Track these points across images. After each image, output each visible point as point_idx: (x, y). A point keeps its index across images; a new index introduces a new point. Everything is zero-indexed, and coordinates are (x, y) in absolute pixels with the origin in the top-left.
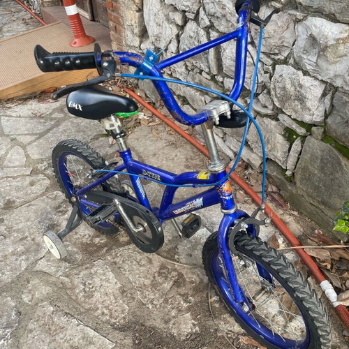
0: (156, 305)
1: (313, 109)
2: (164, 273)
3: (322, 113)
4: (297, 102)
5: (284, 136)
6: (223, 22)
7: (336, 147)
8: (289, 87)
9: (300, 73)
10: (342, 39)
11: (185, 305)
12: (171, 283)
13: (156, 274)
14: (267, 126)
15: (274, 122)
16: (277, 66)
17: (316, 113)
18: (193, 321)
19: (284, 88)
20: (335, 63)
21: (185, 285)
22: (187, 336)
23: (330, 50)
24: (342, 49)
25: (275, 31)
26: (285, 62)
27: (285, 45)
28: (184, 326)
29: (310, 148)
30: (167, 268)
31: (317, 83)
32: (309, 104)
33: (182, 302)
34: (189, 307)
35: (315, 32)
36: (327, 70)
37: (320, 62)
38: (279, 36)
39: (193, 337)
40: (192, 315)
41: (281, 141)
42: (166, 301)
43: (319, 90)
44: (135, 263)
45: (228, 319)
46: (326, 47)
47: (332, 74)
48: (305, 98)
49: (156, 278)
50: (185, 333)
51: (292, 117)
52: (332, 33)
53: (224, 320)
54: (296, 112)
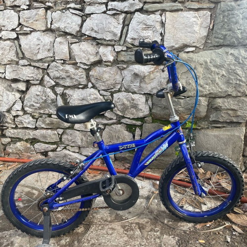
0: (145, 244)
1: (143, 109)
2: (128, 229)
3: (148, 109)
4: (132, 109)
5: (127, 130)
6: (68, 80)
7: (160, 123)
8: (126, 102)
9: (130, 94)
10: (152, 71)
11: (158, 233)
12: (138, 230)
13: (125, 232)
14: (115, 129)
15: (119, 126)
16: (114, 95)
17: (145, 110)
18: (170, 237)
19: (123, 104)
20: (150, 83)
21: (146, 226)
22: (177, 244)
23: (146, 78)
24: (152, 76)
25: (110, 77)
26: (119, 91)
27: (118, 82)
28: (170, 242)
29: (147, 129)
30: (126, 226)
31: (141, 96)
32: (140, 107)
33: (155, 233)
34: (160, 233)
35: (136, 71)
36: (147, 87)
37: (142, 85)
38: (113, 79)
39: (180, 242)
40: (166, 235)
41: (127, 134)
42: (147, 239)
43: (143, 99)
44: (105, 236)
45: (182, 224)
46: (145, 76)
47: (149, 89)
48: (137, 105)
49: (128, 233)
50: (175, 244)
51: (131, 118)
52: (146, 70)
53: (181, 226)
54: (133, 114)
